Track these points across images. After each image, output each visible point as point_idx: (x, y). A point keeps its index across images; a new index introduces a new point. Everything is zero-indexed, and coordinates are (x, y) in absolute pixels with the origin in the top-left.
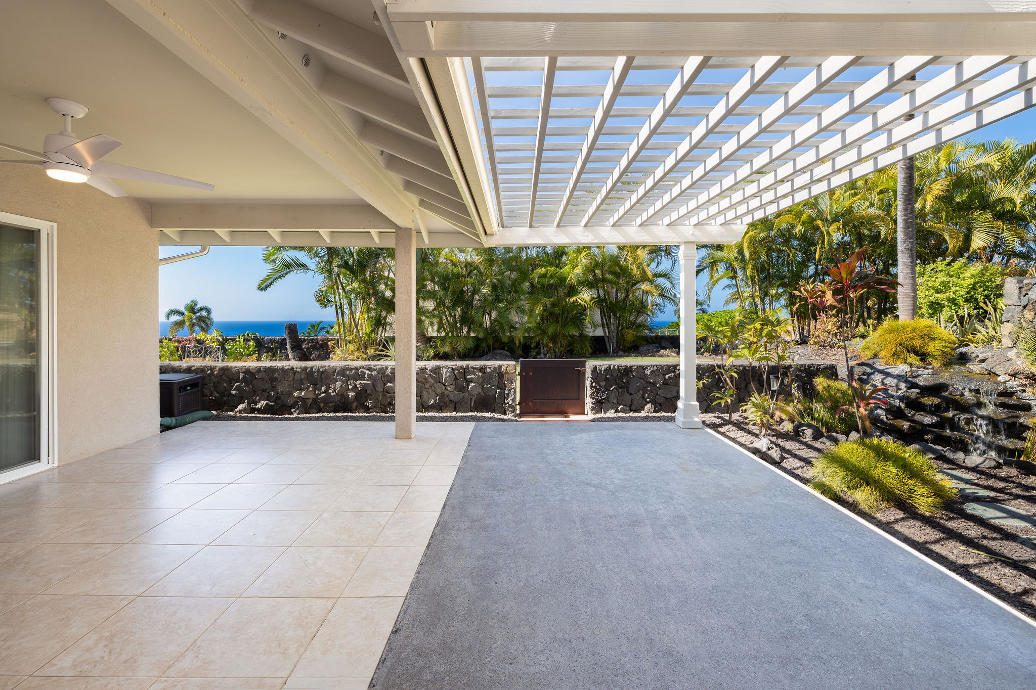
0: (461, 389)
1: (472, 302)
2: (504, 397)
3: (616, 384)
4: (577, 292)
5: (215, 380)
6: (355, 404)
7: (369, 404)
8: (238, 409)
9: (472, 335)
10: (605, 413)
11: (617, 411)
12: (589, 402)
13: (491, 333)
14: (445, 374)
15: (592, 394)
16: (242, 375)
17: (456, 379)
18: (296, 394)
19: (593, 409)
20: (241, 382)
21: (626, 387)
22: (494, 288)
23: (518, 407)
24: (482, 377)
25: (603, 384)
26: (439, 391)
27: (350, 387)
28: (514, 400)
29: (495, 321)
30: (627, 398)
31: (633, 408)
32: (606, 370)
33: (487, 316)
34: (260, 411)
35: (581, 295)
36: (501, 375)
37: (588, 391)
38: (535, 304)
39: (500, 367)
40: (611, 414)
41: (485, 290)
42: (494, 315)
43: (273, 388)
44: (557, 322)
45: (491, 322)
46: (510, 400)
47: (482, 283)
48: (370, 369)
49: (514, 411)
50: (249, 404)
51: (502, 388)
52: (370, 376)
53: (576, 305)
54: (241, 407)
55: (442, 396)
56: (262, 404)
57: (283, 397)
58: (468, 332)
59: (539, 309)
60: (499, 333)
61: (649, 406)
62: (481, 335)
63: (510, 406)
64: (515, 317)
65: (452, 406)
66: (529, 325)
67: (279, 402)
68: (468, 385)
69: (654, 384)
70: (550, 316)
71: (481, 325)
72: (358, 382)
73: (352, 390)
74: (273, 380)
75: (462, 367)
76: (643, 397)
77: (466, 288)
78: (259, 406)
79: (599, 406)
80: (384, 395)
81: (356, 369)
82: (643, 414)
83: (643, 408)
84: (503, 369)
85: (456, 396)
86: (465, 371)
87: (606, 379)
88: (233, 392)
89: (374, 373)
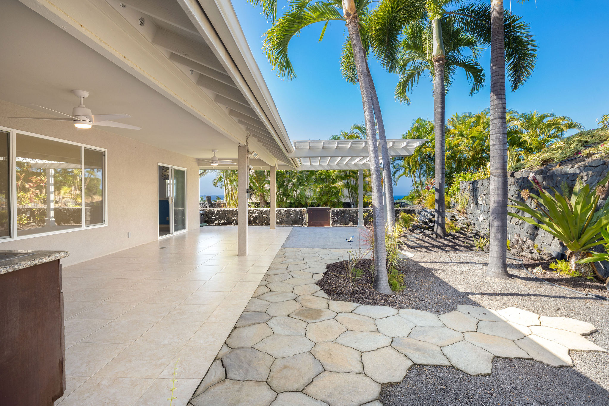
0: (288, 217)
1: (288, 186)
2: (302, 220)
3: (340, 216)
4: (336, 181)
5: (207, 214)
6: (253, 222)
7: (257, 222)
8: (215, 223)
9: (288, 201)
10: (336, 225)
11: (340, 225)
12: (331, 221)
13: (297, 200)
14: (283, 212)
15: (332, 219)
16: (216, 212)
17: (286, 214)
18: (233, 218)
19: (332, 224)
20: (216, 214)
21: (343, 217)
22: (298, 179)
23: (307, 224)
24: (295, 213)
25: (336, 216)
26: (281, 218)
27: (251, 216)
28: (306, 221)
29: (299, 195)
30: (344, 220)
31: (346, 224)
32: (336, 211)
33: (295, 192)
34: (222, 224)
35: (337, 183)
36: (301, 212)
37: (331, 218)
38: (317, 187)
39: (301, 210)
40: (338, 225)
41: (294, 180)
42: (298, 192)
43: (226, 216)
44: (327, 195)
45: (297, 195)
46: (304, 221)
47: (293, 177)
48: (258, 210)
49: (306, 224)
50: (218, 222)
51: (302, 217)
52: (258, 213)
53: (335, 187)
54: (216, 222)
55: (282, 219)
56: (222, 222)
57: (229, 219)
58: (286, 200)
59: (318, 190)
60: (300, 201)
61: (351, 223)
62: (292, 201)
63: (304, 223)
64: (307, 193)
65: (285, 223)
66: (314, 197)
67: (228, 221)
68: (290, 216)
69: (353, 216)
70: (323, 192)
71: (292, 196)
72: (254, 215)
73: (252, 217)
74: (226, 214)
75: (288, 210)
76: (349, 220)
77: (285, 179)
78: (221, 222)
79: (334, 223)
80: (262, 219)
81: (253, 210)
82: (349, 225)
83: (349, 224)
84: (302, 210)
85: (286, 219)
86: (289, 211)
87: (337, 214)
88: (213, 218)
89: (259, 212)
